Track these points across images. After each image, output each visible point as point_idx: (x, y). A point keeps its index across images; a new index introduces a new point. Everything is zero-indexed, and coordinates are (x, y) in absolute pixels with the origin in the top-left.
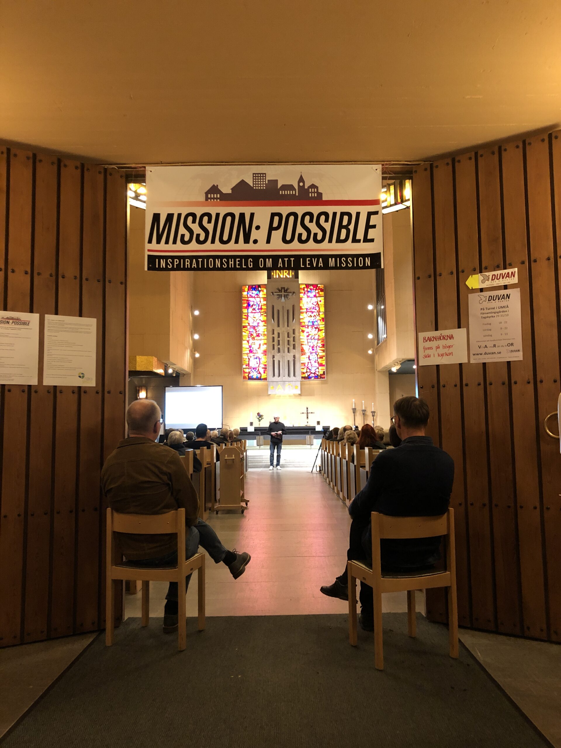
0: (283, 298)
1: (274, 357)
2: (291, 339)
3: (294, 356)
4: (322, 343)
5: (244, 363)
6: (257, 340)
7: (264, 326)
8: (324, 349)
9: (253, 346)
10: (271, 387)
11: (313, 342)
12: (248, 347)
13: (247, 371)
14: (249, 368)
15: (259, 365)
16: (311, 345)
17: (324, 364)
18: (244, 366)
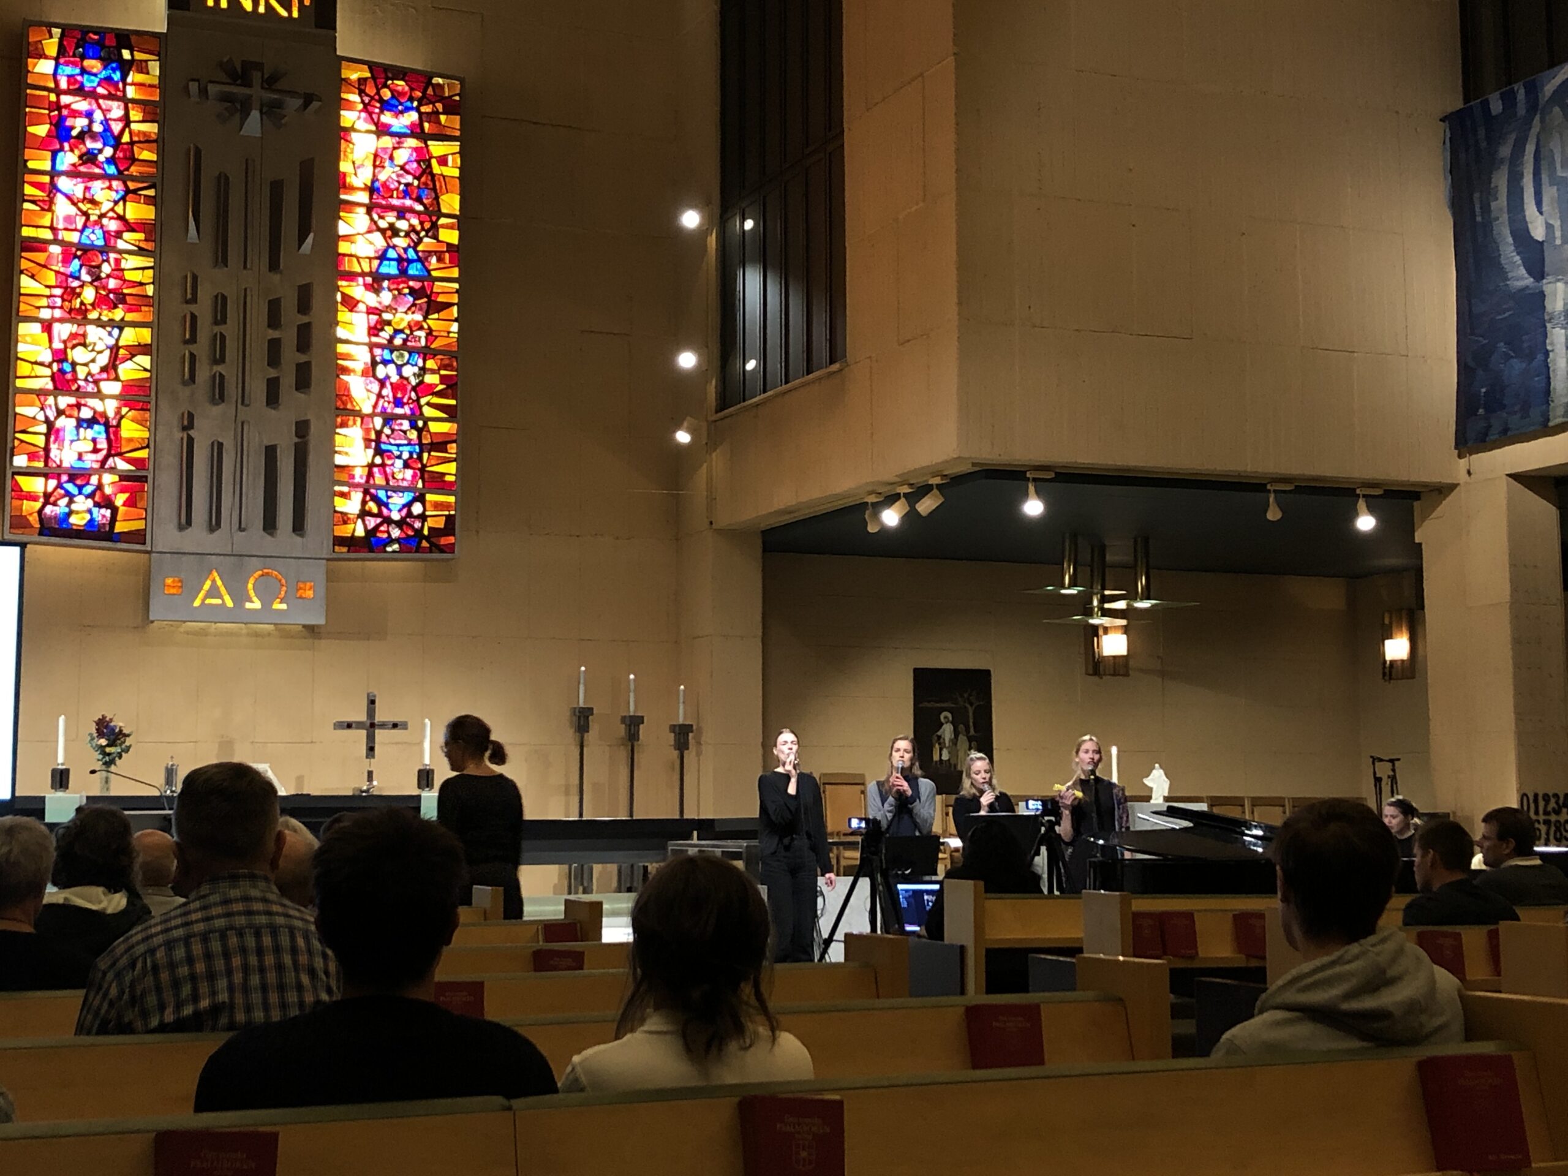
0: (255, 114)
1: (188, 424)
2: (289, 337)
3: (302, 429)
4: (443, 372)
5: (22, 441)
6: (99, 323)
7: (141, 251)
8: (453, 402)
9: (78, 354)
10: (169, 581)
11: (399, 362)
12: (47, 357)
13: (34, 485)
14: (47, 470)
15: (103, 462)
16: (388, 377)
17: (451, 478)
18: (20, 461)
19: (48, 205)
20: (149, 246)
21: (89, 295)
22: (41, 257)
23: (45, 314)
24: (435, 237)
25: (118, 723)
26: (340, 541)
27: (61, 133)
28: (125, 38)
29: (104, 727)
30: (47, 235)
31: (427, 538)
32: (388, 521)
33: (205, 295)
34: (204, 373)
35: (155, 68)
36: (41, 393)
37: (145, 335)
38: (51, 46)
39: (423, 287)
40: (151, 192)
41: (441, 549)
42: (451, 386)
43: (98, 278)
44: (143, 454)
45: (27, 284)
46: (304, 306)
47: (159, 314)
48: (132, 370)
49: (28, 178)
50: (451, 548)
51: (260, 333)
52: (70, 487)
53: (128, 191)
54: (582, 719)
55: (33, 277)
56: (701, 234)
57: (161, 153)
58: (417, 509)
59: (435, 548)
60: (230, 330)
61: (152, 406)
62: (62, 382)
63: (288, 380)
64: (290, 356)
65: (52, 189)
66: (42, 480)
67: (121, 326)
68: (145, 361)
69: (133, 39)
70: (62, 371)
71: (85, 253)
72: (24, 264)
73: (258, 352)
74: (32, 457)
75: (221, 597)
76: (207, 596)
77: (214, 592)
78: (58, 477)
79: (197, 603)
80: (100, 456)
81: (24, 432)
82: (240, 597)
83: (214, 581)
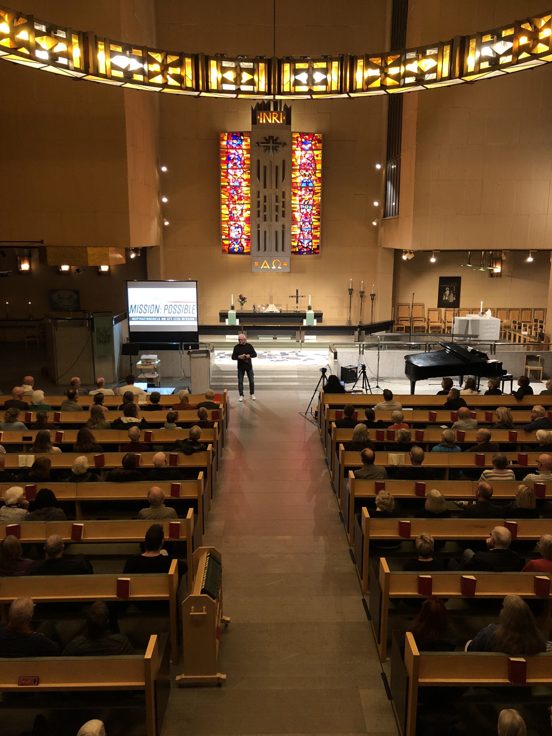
0: (271, 150)
1: (259, 226)
2: (280, 204)
3: (283, 226)
4: (317, 210)
5: (224, 233)
6: (239, 204)
7: (247, 186)
8: (319, 217)
9: (234, 212)
10: (256, 263)
11: (306, 208)
12: (228, 213)
13: (226, 242)
14: (229, 239)
15: (241, 236)
16: (303, 212)
17: (319, 236)
18: (224, 237)
19: (226, 177)
20: (249, 185)
21: (236, 197)
22: (225, 189)
23: (227, 203)
24: (315, 176)
25: (244, 296)
26: (293, 252)
27: (229, 159)
28: (242, 134)
29: (240, 296)
30: (227, 184)
31: (313, 251)
32: (304, 247)
33: (262, 196)
34: (261, 214)
35: (249, 140)
36: (227, 221)
37: (249, 206)
38: (226, 138)
39: (312, 189)
40: (249, 171)
41: (316, 253)
42: (319, 213)
43: (238, 193)
44: (249, 234)
45: (223, 196)
46: (284, 197)
47: (251, 201)
48: (246, 214)
49: (222, 171)
50: (318, 253)
51: (274, 204)
52: (235, 243)
53: (244, 172)
54: (351, 291)
55: (224, 194)
56: (381, 170)
57: (251, 162)
58: (310, 244)
59: (315, 253)
60: (267, 204)
61: (251, 223)
62: (231, 218)
63: (280, 215)
64: (281, 209)
65: (227, 173)
66: (228, 241)
67: (243, 204)
68: (249, 212)
69: (244, 133)
70: (231, 216)
71: (235, 188)
72: (222, 192)
73: (274, 209)
74: (226, 236)
75: (266, 266)
76: (264, 266)
77: (265, 265)
78: (232, 240)
79: (262, 268)
80: (240, 235)
81: (224, 230)
82: (271, 266)
83: (265, 263)
